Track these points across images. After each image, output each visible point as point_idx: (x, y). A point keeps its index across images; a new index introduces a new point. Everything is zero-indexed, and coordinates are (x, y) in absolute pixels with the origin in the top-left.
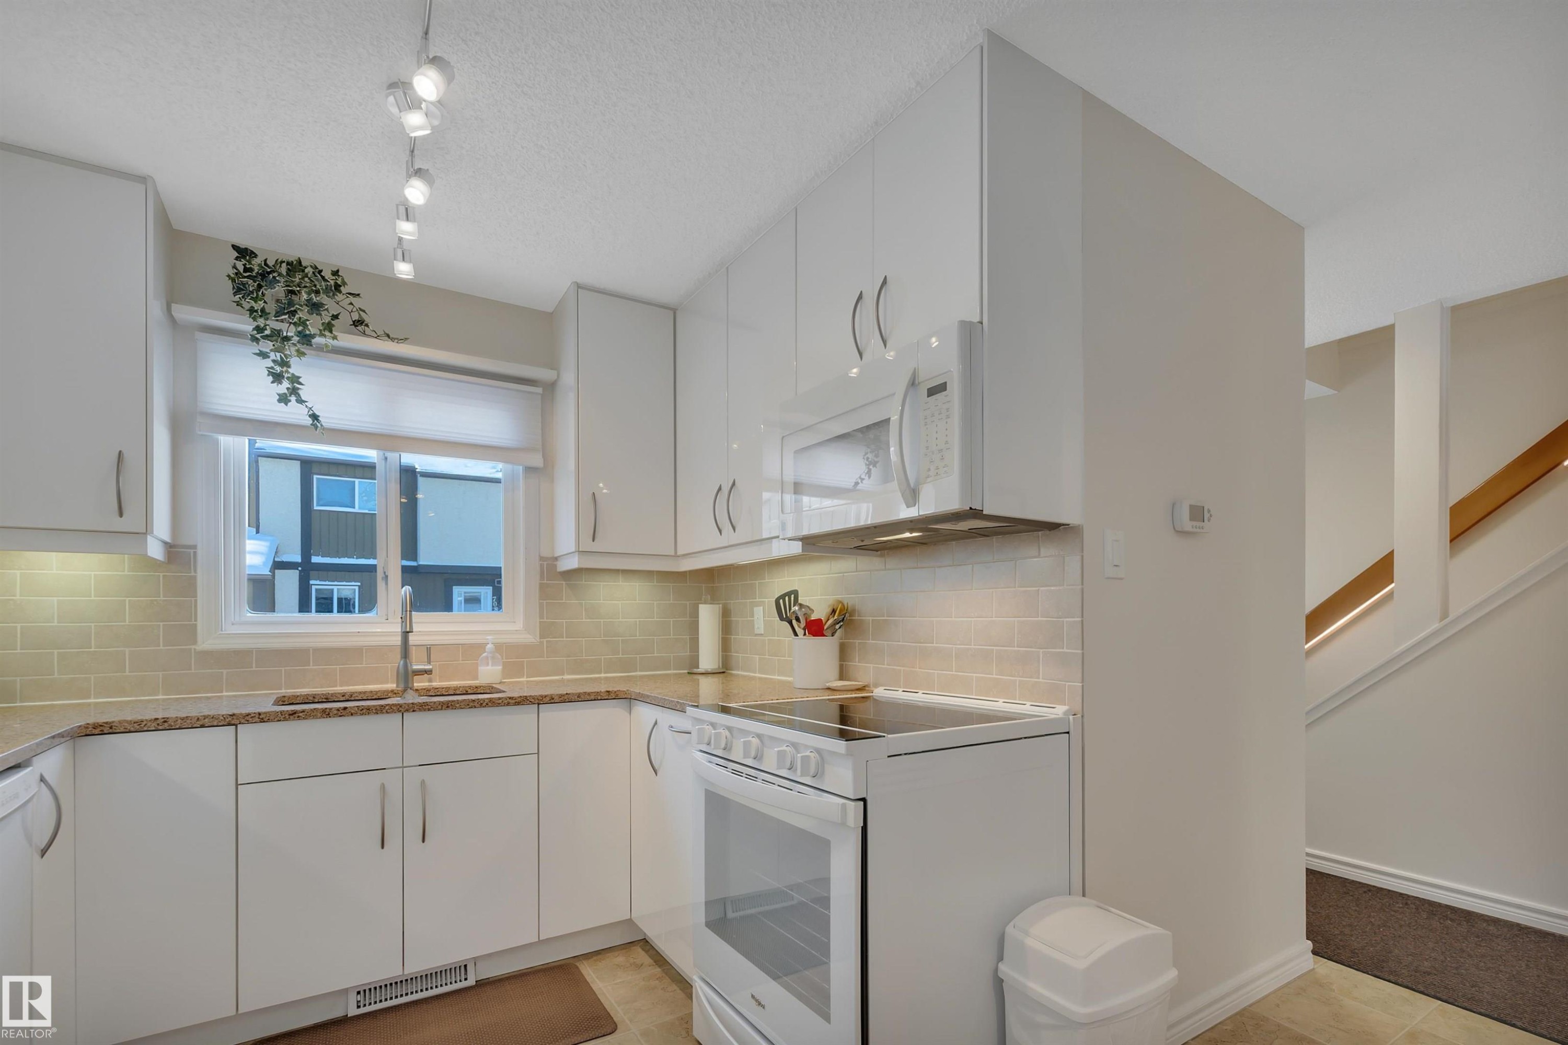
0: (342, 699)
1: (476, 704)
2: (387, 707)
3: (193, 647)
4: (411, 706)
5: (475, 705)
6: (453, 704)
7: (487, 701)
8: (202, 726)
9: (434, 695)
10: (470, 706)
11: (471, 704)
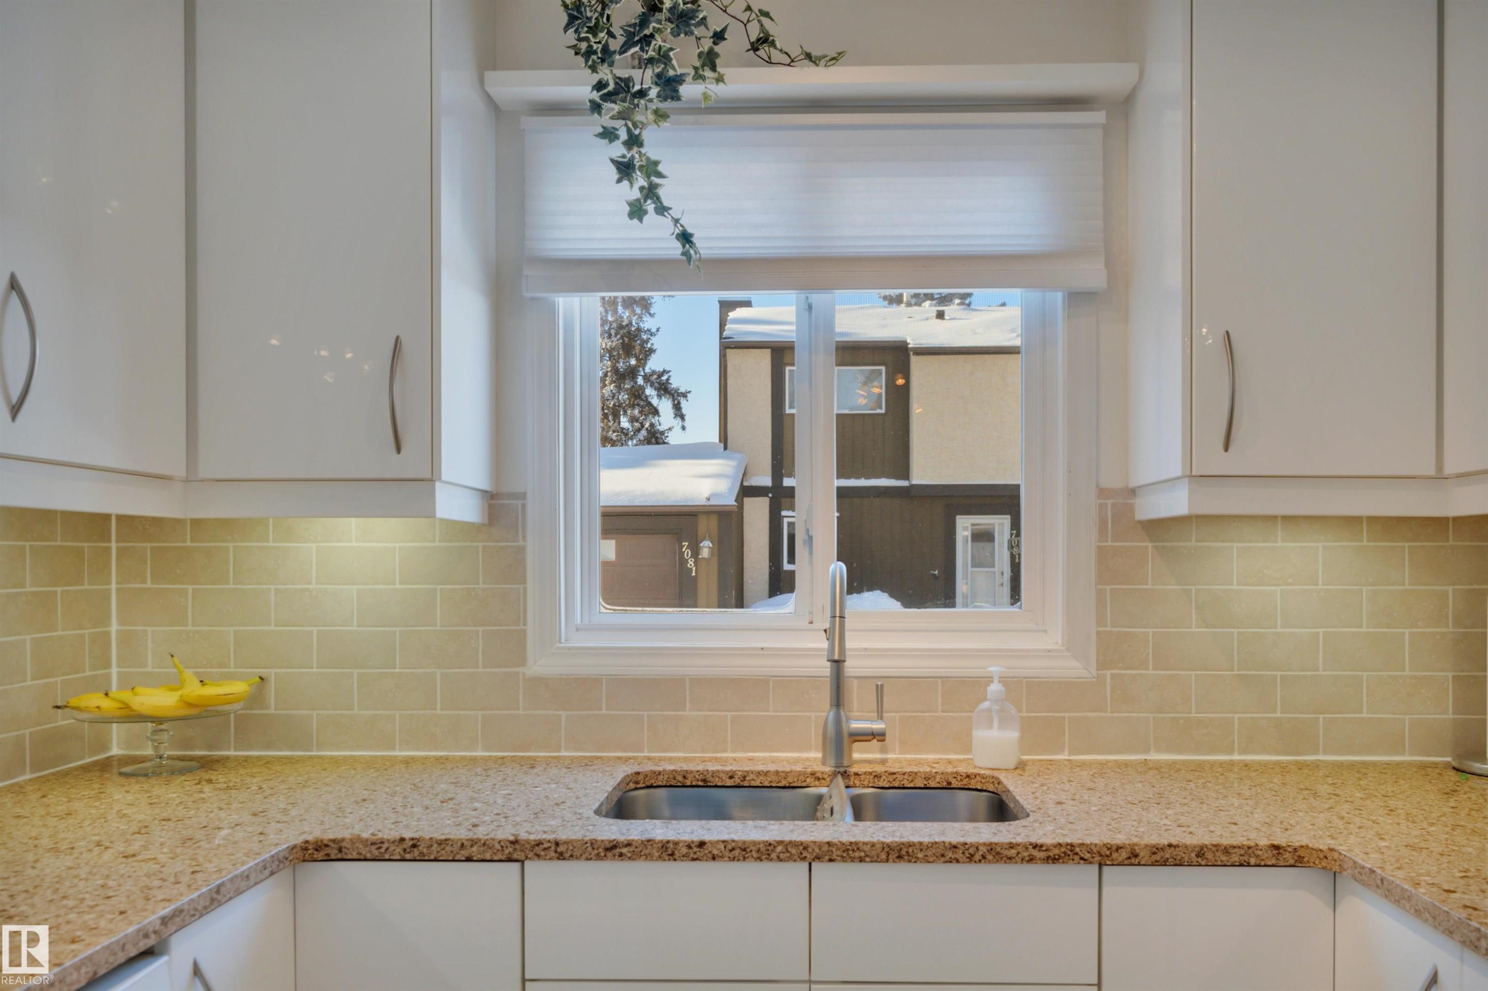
1: (959, 855)
2: (779, 849)
4: (825, 848)
5: (957, 856)
6: (910, 850)
7: (983, 849)
9: (887, 786)
10: (947, 858)
11: (950, 854)
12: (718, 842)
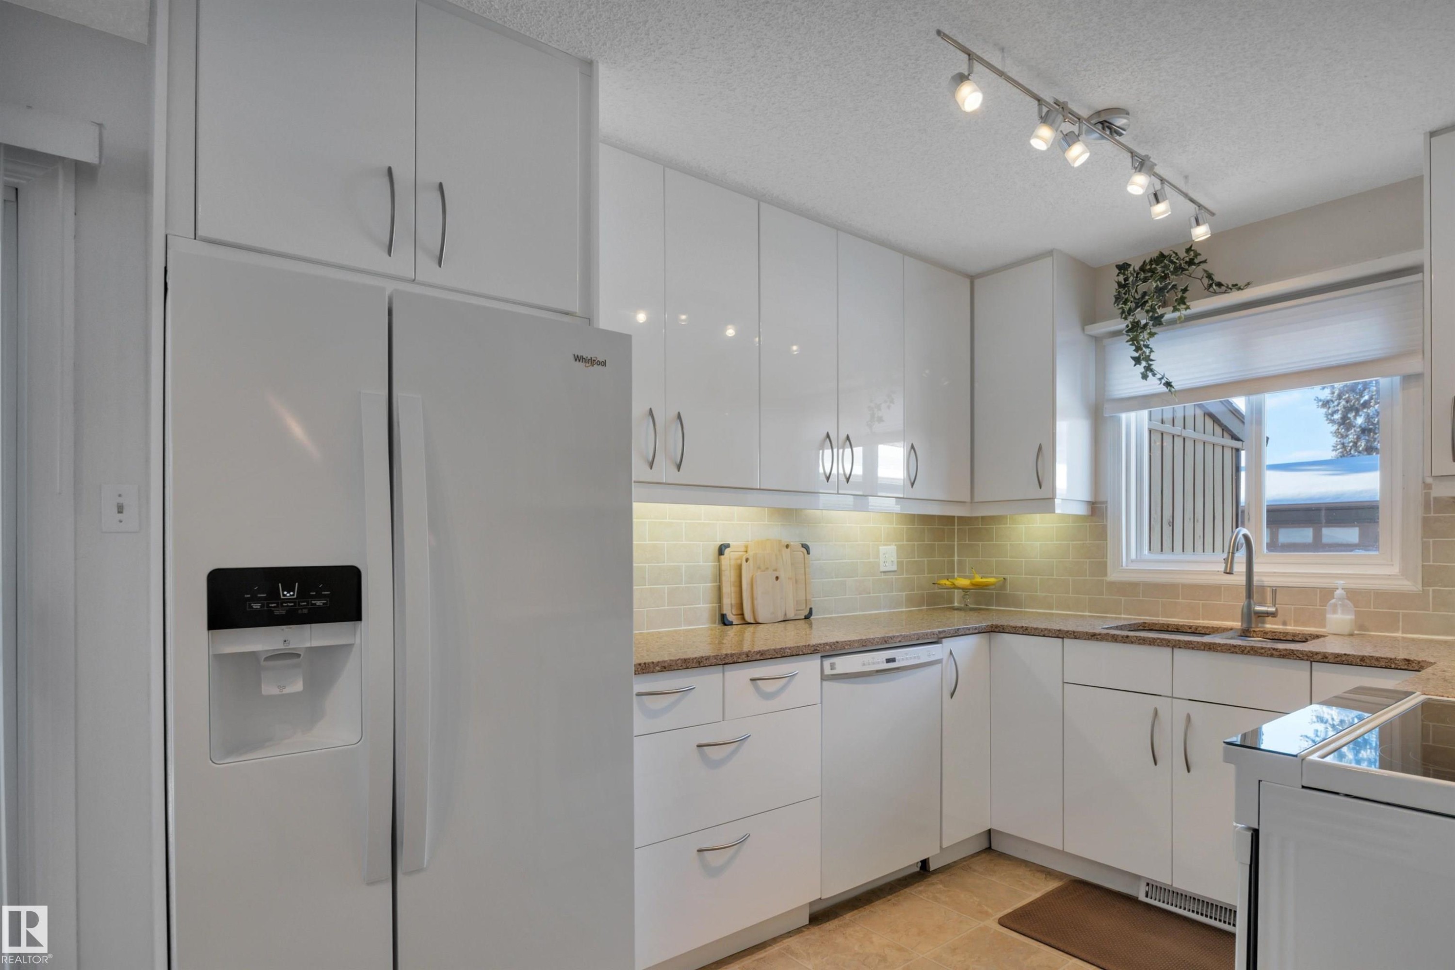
0: (1189, 631)
1: (1237, 650)
2: (1158, 641)
3: (1104, 578)
4: (1178, 642)
5: (1236, 650)
6: (1215, 646)
7: (1248, 649)
8: (1044, 636)
9: (1271, 638)
10: (1232, 651)
11: (1233, 649)
12: (1134, 636)
